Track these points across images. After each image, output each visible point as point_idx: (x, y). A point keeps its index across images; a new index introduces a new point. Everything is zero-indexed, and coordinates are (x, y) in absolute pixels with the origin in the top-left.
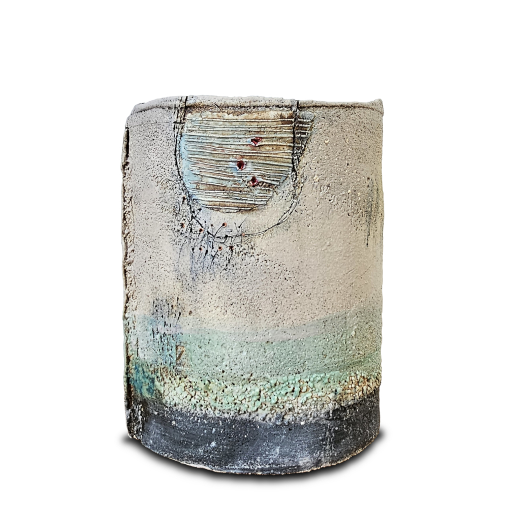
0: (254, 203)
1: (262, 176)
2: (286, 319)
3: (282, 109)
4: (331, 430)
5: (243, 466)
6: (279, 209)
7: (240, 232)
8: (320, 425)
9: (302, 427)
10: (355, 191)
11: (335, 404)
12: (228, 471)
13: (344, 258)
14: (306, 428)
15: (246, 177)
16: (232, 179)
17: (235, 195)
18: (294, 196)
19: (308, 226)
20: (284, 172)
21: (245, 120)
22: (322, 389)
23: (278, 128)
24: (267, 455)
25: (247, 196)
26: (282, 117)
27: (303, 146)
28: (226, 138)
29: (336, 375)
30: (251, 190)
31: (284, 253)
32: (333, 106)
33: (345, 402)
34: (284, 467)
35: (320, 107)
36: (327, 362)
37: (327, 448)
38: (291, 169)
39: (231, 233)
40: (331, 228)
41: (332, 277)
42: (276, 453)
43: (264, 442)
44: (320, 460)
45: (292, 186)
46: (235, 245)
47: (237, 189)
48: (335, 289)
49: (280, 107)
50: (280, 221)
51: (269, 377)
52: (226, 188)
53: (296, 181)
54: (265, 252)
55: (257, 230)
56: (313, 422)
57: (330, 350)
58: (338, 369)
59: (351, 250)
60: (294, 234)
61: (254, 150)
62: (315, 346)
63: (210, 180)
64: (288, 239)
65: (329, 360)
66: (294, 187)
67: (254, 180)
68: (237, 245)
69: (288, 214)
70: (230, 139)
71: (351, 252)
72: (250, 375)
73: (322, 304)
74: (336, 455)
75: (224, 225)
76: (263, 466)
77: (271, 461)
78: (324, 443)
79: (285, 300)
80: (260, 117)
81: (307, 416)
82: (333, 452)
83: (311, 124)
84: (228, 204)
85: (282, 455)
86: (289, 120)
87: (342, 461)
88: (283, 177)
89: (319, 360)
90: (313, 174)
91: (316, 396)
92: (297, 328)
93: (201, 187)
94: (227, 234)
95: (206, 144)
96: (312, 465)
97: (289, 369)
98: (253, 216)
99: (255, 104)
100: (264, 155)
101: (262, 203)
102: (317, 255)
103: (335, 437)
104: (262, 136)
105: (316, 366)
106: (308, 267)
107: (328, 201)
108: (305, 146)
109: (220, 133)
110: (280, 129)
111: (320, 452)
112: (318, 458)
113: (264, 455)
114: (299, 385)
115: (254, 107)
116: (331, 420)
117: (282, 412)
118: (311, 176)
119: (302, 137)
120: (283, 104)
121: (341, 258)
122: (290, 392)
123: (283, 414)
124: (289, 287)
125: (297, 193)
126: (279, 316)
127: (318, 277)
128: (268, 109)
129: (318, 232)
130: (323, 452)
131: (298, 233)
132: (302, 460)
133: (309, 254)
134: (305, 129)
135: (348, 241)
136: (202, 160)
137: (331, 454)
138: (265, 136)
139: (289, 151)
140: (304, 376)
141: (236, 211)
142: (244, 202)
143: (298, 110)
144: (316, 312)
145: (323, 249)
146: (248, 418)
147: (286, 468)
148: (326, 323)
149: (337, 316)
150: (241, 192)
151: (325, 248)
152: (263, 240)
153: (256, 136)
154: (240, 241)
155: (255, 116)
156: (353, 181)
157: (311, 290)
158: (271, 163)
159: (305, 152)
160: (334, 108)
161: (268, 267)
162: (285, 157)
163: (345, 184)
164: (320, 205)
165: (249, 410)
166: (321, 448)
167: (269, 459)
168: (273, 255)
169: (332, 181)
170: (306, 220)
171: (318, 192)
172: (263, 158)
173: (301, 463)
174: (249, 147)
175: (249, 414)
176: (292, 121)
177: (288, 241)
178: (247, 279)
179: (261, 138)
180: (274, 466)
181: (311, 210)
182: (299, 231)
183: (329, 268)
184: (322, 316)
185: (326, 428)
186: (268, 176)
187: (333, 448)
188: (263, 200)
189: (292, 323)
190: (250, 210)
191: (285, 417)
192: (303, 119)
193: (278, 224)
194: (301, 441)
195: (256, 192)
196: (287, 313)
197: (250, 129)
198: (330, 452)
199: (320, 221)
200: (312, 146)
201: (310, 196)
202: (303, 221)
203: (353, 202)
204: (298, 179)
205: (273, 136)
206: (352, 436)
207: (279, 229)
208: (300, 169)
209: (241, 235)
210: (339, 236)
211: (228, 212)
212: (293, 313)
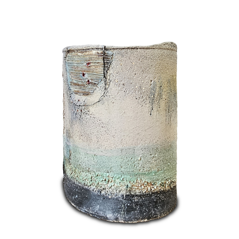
0: (88, 91)
1: (92, 79)
2: (102, 145)
3: (98, 50)
4: (125, 204)
5: (85, 209)
6: (99, 94)
7: (84, 104)
8: (119, 200)
9: (109, 199)
10: (140, 87)
11: (127, 192)
12: (81, 210)
13: (134, 120)
14: (111, 200)
15: (86, 80)
16: (81, 81)
17: (82, 88)
18: (105, 89)
19: (113, 103)
20: (100, 78)
21: (84, 55)
22: (120, 183)
23: (97, 58)
24: (94, 208)
25: (86, 88)
26: (98, 53)
27: (108, 66)
28: (78, 63)
29: (128, 177)
30: (88, 85)
31: (102, 115)
32: (124, 49)
33: (134, 192)
34: (100, 216)
35: (117, 49)
36: (123, 170)
37: (122, 213)
38: (103, 76)
39: (81, 104)
40: (125, 105)
41: (126, 129)
42: (97, 208)
43: (93, 201)
44: (118, 218)
45: (104, 84)
46: (83, 109)
47: (83, 85)
48: (128, 135)
49: (97, 49)
50: (99, 100)
51: (95, 171)
52: (79, 85)
53: (106, 82)
54: (94, 114)
55: (90, 103)
56: (115, 198)
57: (124, 164)
58: (129, 175)
59: (138, 116)
60: (106, 106)
61: (88, 68)
62: (116, 161)
63: (74, 81)
64: (104, 108)
65: (124, 169)
66: (105, 85)
67: (88, 81)
68: (83, 110)
69: (103, 97)
70: (80, 64)
71: (138, 117)
72: (88, 168)
73: (120, 141)
74: (127, 218)
75: (79, 100)
76: (92, 212)
77: (95, 211)
78: (120, 210)
79: (102, 137)
80: (89, 54)
81: (112, 194)
82: (125, 216)
83: (112, 56)
84: (80, 91)
85: (100, 210)
86: (101, 54)
87: (131, 222)
88: (100, 80)
89: (118, 168)
90: (115, 79)
91: (117, 185)
92: (108, 151)
93: (72, 84)
94: (80, 104)
95: (73, 66)
96: (114, 219)
97: (104, 170)
98: (89, 97)
99: (88, 48)
100: (91, 70)
101: (92, 91)
102: (117, 117)
103: (127, 208)
104: (90, 62)
105: (117, 171)
106: (112, 122)
107: (123, 92)
108: (110, 66)
109: (77, 61)
110: (98, 58)
111: (118, 214)
112: (116, 216)
113: (93, 207)
114: (108, 178)
115: (88, 49)
116: (125, 199)
117: (100, 189)
118: (114, 80)
119: (108, 62)
120: (98, 48)
121: (131, 120)
122: (104, 180)
123: (101, 190)
124: (104, 131)
125: (107, 87)
126: (99, 144)
127: (118, 128)
128: (93, 50)
129: (119, 106)
130: (119, 214)
131: (108, 106)
132: (108, 215)
133: (114, 116)
134: (109, 58)
135: (136, 111)
136: (72, 73)
137: (124, 217)
138: (92, 62)
139: (102, 68)
140: (111, 174)
141: (82, 95)
142: (85, 91)
143: (105, 50)
144: (117, 144)
145: (121, 115)
146: (88, 188)
147: (101, 216)
148: (123, 151)
149: (129, 148)
150: (84, 86)
151: (122, 114)
152: (93, 108)
153: (88, 62)
154: (84, 108)
155: (88, 53)
156: (139, 82)
157: (114, 134)
158: (94, 74)
159: (110, 69)
160: (124, 50)
161: (95, 121)
162: (100, 71)
163: (134, 84)
164: (119, 93)
165: (88, 185)
166: (118, 212)
167: (95, 210)
168: (97, 115)
169: (125, 82)
170: (112, 100)
171: (118, 87)
172: (91, 71)
173: (108, 216)
174: (86, 67)
175: (88, 186)
176: (102, 55)
177: (103, 109)
178: (87, 125)
179: (90, 63)
180: (97, 214)
181: (114, 96)
182: (108, 105)
183: (124, 124)
184: (120, 147)
185: (122, 203)
186: (94, 80)
187: (125, 214)
188: (92, 90)
189: (105, 148)
190: (88, 94)
191: (102, 192)
192: (108, 54)
193: (99, 101)
194: (109, 205)
195: (89, 87)
196: (103, 143)
197: (86, 59)
198: (124, 215)
199: (119, 101)
200: (113, 66)
201: (113, 89)
202: (110, 100)
203: (139, 92)
204: (107, 81)
205: (95, 62)
206: (139, 211)
207: (99, 103)
208: (108, 76)
209: (84, 105)
210: (130, 109)
211: (80, 95)
212: (106, 143)
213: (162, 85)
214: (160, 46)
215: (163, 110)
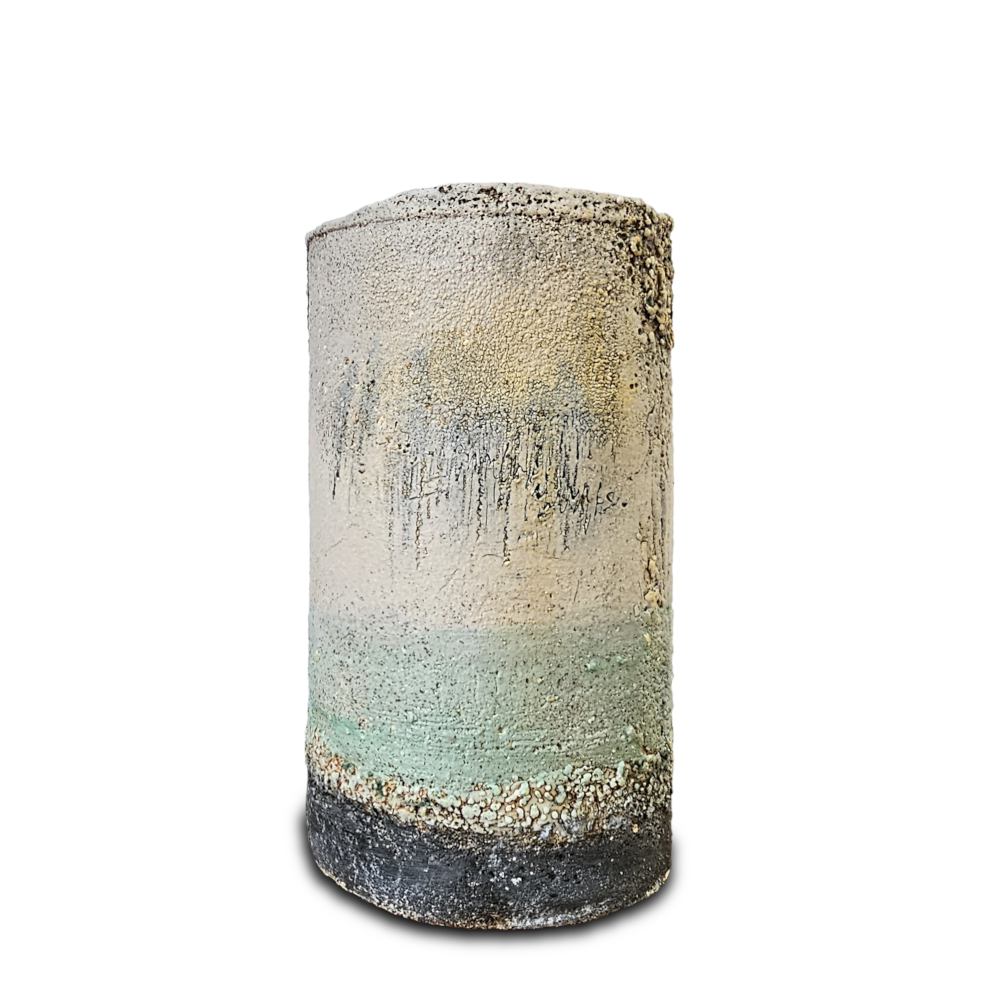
213: (380, 375)
214: (381, 211)
215: (374, 484)
